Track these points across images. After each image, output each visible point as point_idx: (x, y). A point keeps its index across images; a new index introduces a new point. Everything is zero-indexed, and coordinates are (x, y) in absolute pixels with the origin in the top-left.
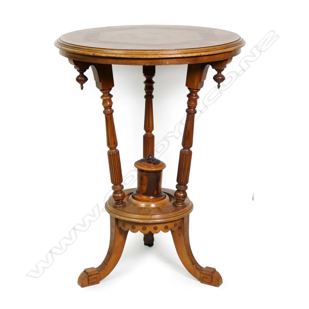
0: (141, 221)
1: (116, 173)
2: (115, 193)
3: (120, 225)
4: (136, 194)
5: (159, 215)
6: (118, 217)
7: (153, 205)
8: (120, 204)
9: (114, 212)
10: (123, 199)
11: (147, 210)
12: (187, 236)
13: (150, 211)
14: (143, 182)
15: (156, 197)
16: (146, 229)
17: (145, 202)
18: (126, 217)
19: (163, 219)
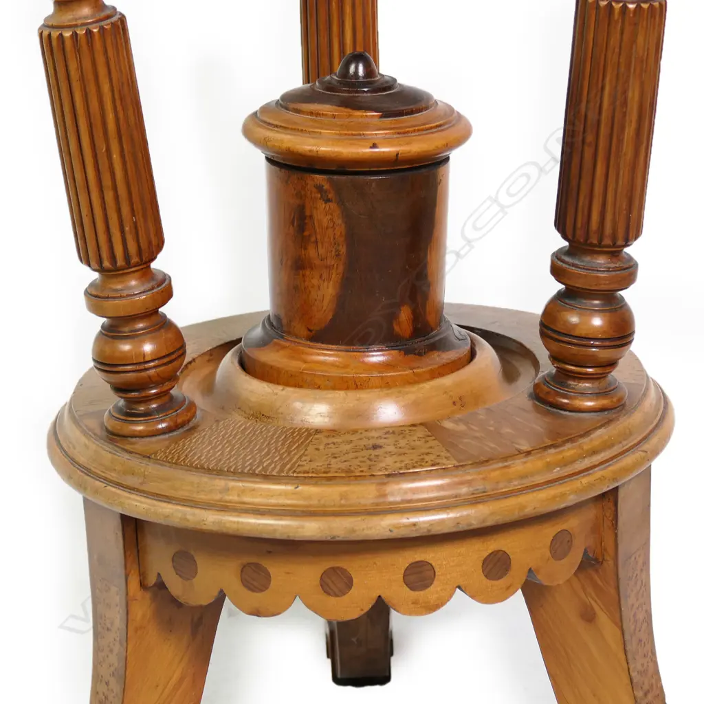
0: (310, 529)
1: (107, 182)
2: (112, 332)
3: (160, 562)
4: (263, 343)
5: (445, 472)
6: (139, 507)
7: (389, 412)
8: (147, 414)
9: (113, 476)
10: (173, 378)
11: (348, 447)
12: (641, 616)
13: (375, 447)
14: (312, 252)
15: (407, 352)
16: (349, 583)
17: (334, 388)
18: (193, 504)
19: (474, 500)
